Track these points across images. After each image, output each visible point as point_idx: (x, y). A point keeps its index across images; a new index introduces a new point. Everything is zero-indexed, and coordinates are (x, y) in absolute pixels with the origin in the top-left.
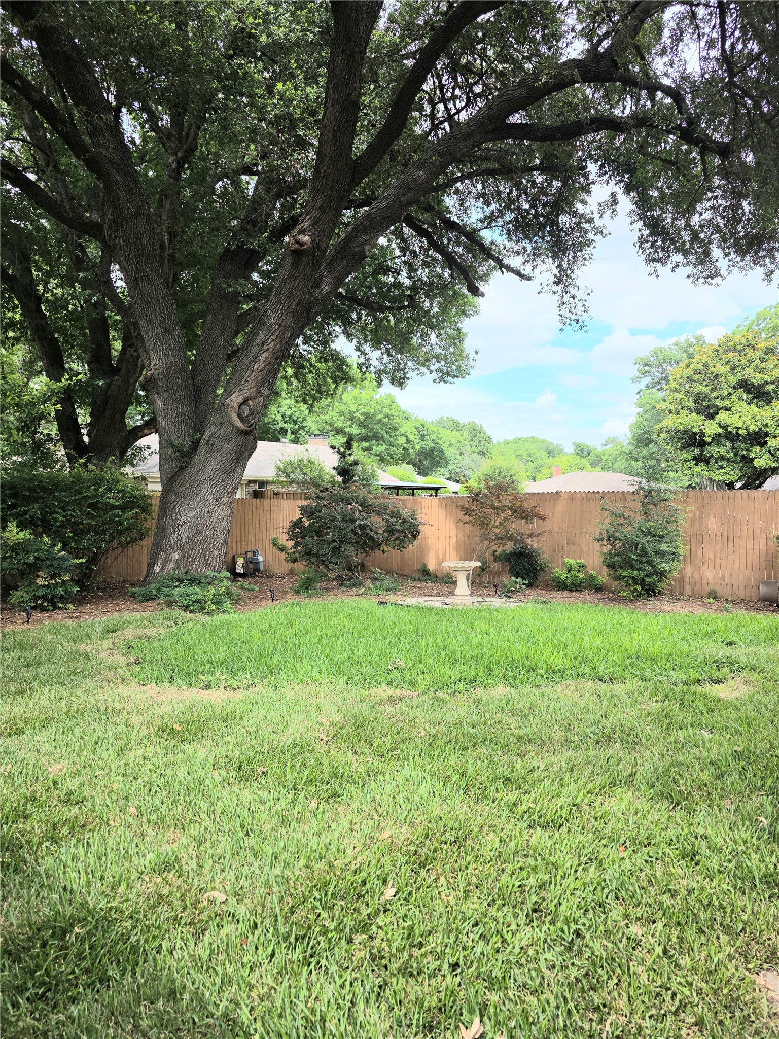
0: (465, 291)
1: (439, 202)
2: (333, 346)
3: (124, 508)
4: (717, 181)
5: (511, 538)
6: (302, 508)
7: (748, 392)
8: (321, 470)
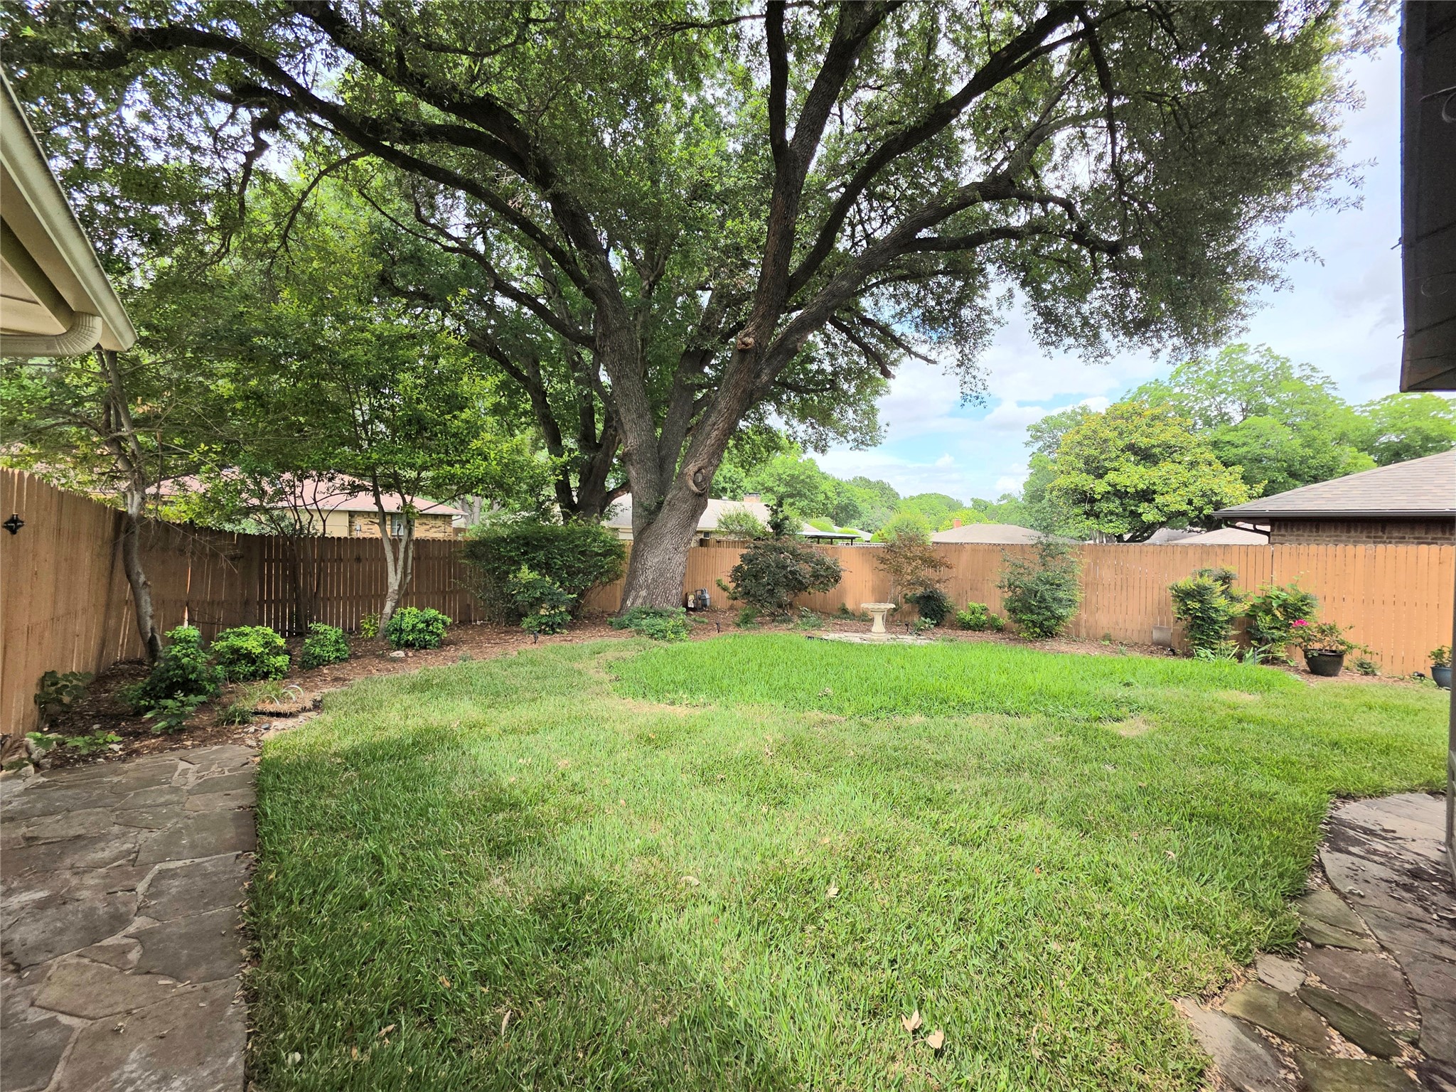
0: (878, 375)
1: (857, 304)
2: (767, 422)
3: (605, 555)
4: (1106, 273)
5: (921, 584)
6: (742, 556)
7: (1135, 454)
8: (754, 522)
